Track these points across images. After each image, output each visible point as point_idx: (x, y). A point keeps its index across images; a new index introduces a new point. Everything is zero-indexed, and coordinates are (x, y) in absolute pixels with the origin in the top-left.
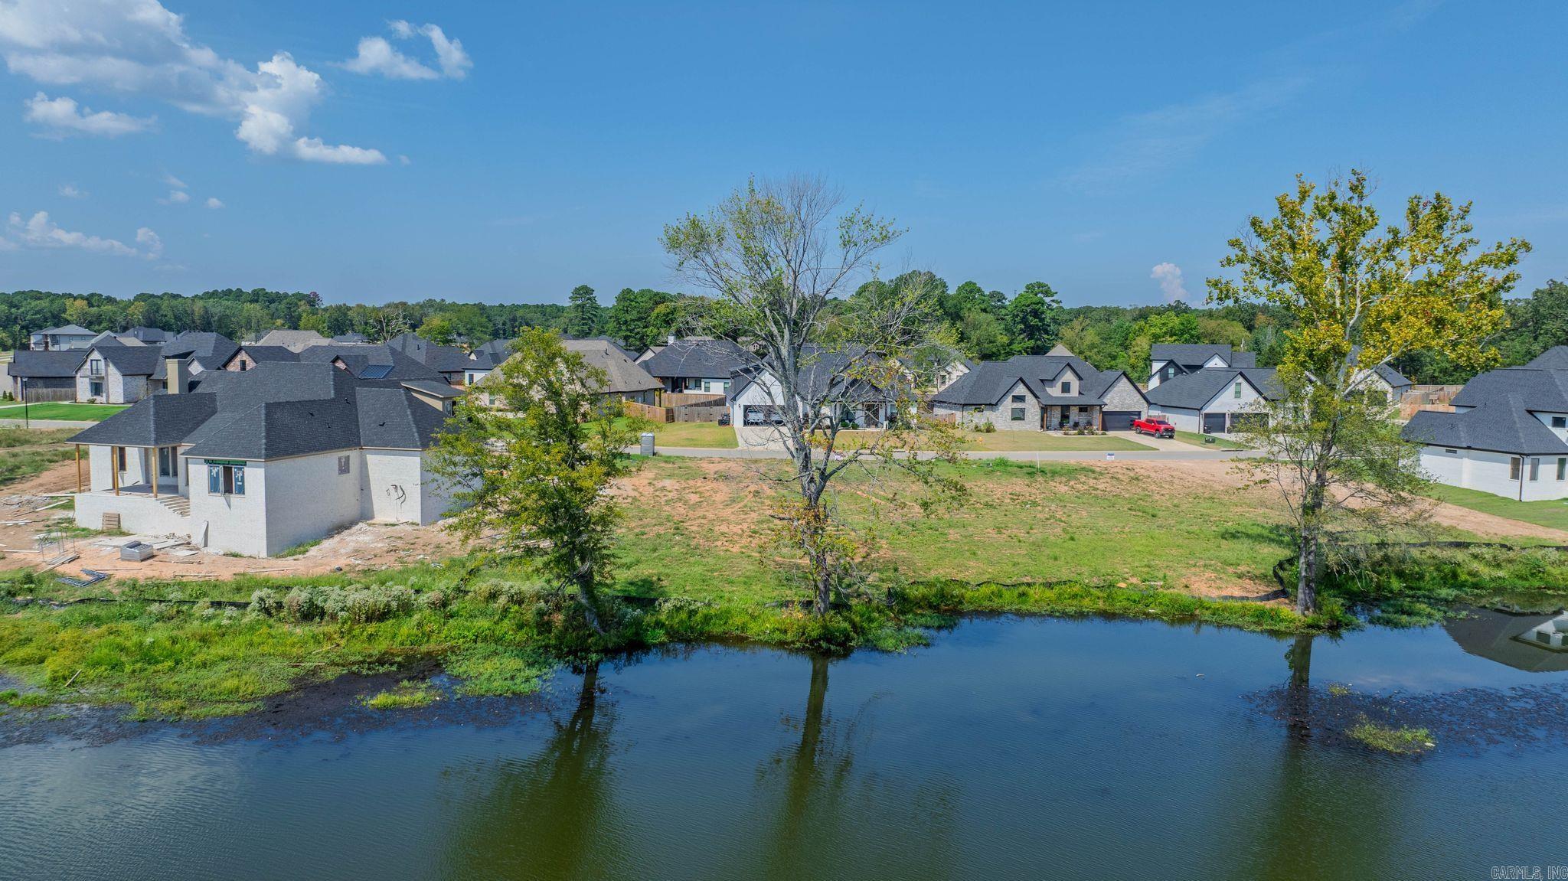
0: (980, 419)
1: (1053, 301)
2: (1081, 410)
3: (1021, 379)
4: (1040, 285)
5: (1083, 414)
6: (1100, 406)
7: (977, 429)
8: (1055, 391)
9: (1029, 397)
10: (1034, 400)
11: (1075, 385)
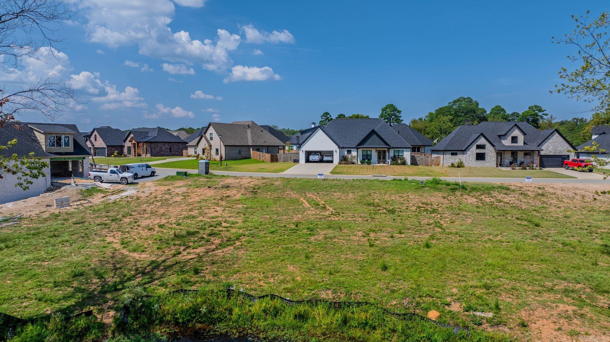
0: (456, 160)
1: (543, 114)
2: (526, 154)
3: (482, 134)
4: (536, 106)
5: (528, 157)
6: (539, 151)
7: (453, 165)
8: (507, 142)
9: (488, 145)
10: (492, 148)
11: (521, 139)
